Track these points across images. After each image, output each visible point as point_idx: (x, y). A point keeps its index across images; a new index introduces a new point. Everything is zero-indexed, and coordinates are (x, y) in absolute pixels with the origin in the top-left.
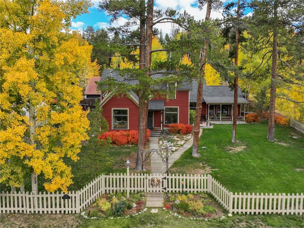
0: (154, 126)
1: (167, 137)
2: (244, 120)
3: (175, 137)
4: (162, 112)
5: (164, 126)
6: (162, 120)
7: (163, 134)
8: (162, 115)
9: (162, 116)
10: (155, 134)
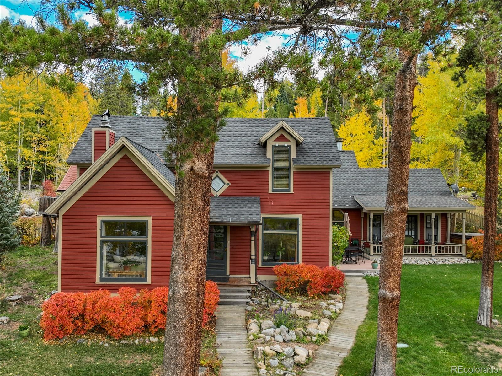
0: (231, 272)
1: (271, 307)
2: (464, 254)
3: (295, 305)
4: (253, 230)
5: (258, 271)
6: (253, 253)
7: (256, 295)
8: (253, 238)
9: (253, 243)
10: (234, 297)
